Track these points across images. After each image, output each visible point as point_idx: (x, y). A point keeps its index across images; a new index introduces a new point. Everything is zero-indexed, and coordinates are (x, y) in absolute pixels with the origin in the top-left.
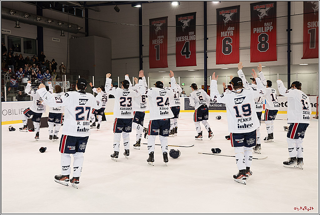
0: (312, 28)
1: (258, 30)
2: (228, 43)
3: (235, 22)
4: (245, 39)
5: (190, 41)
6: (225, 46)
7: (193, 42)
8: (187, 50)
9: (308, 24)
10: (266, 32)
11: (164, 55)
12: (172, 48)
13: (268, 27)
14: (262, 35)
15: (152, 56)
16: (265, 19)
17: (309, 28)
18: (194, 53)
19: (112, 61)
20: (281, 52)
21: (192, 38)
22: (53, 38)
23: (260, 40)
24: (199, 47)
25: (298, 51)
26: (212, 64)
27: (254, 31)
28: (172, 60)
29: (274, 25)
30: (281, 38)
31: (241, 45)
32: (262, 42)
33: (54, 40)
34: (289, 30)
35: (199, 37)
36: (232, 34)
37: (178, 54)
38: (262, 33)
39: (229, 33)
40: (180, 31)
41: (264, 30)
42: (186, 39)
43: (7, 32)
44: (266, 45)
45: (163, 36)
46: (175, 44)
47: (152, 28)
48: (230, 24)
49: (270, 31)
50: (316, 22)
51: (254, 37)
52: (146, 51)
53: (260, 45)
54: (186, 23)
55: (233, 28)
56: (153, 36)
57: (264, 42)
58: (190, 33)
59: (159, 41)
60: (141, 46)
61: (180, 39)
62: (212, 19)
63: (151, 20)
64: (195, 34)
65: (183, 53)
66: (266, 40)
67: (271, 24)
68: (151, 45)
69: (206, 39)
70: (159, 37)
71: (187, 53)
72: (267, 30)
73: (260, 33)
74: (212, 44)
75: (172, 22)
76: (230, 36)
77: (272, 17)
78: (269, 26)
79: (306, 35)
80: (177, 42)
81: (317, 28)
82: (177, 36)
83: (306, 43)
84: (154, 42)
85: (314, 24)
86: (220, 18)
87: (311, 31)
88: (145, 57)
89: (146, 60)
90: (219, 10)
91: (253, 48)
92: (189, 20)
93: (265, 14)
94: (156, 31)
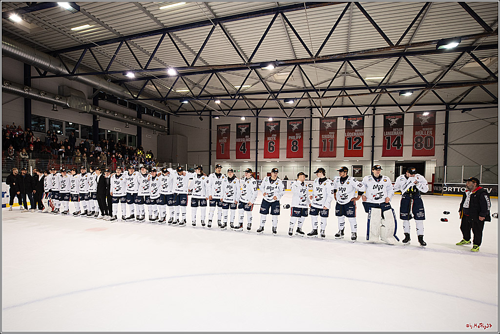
1: (291, 138)
2: (272, 145)
3: (277, 132)
4: (283, 143)
5: (246, 142)
6: (270, 146)
7: (249, 142)
8: (244, 147)
9: (322, 136)
11: (228, 150)
12: (233, 146)
13: (298, 136)
14: (294, 141)
15: (218, 151)
16: (296, 131)
17: (323, 139)
18: (249, 150)
19: (188, 153)
20: (306, 152)
21: (247, 140)
23: (293, 144)
24: (252, 146)
25: (316, 152)
26: (261, 158)
27: (289, 138)
28: (233, 154)
29: (302, 135)
30: (306, 143)
31: (281, 147)
32: (294, 146)
34: (311, 139)
35: (252, 139)
36: (275, 139)
37: (237, 150)
38: (294, 139)
39: (273, 138)
40: (239, 135)
42: (243, 140)
44: (297, 147)
45: (226, 138)
47: (219, 132)
48: (273, 132)
49: (299, 139)
50: (327, 135)
51: (289, 141)
52: (214, 147)
53: (293, 148)
54: (243, 130)
55: (276, 135)
56: (219, 136)
57: (296, 146)
58: (246, 137)
59: (224, 141)
60: (210, 143)
61: (239, 140)
62: (262, 129)
63: (218, 126)
64: (249, 137)
65: (241, 150)
66: (297, 144)
67: (300, 134)
68: (218, 143)
69: (257, 141)
70: (224, 138)
71: (244, 150)
72: (297, 138)
74: (261, 145)
75: (233, 129)
76: (273, 140)
77: (300, 130)
79: (321, 143)
80: (237, 142)
81: (328, 139)
82: (237, 138)
83: (321, 148)
84: (220, 141)
85: (325, 137)
86: (267, 128)
87: (324, 141)
88: (213, 151)
89: (214, 153)
90: (266, 123)
91: (288, 149)
92: (246, 128)
93: (296, 128)
94: (222, 133)
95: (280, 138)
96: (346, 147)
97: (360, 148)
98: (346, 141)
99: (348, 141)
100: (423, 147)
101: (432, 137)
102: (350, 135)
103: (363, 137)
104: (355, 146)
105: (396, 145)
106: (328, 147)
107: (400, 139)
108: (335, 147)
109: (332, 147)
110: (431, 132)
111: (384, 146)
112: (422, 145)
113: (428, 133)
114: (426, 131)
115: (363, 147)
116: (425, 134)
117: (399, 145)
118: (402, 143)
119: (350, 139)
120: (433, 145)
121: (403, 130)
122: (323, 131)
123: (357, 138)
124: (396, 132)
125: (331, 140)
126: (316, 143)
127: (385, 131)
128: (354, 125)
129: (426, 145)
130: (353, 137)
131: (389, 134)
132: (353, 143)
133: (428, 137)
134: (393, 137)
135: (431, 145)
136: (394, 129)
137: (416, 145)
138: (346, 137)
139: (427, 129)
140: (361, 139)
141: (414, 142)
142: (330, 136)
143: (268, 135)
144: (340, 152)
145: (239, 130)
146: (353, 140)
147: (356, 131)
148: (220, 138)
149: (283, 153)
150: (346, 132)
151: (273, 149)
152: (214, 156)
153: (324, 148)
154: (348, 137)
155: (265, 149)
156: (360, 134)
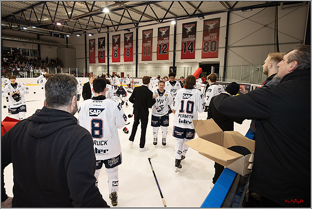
1: (126, 46)
2: (116, 52)
3: (119, 42)
4: (122, 51)
7: (104, 51)
8: (102, 55)
11: (94, 57)
16: (129, 41)
19: (77, 60)
20: (134, 57)
21: (104, 50)
23: (127, 52)
25: (140, 56)
26: (111, 62)
28: (97, 60)
29: (132, 44)
30: (134, 50)
31: (121, 54)
33: (47, 50)
36: (117, 48)
37: (99, 57)
38: (128, 48)
40: (100, 46)
44: (129, 54)
45: (93, 48)
46: (98, 52)
48: (117, 43)
49: (131, 47)
50: (146, 43)
51: (125, 49)
53: (127, 54)
55: (118, 45)
58: (103, 47)
59: (92, 51)
60: (86, 52)
64: (105, 48)
65: (101, 57)
66: (129, 51)
68: (90, 52)
71: (102, 57)
78: (130, 45)
79: (143, 50)
80: (98, 51)
81: (147, 46)
82: (99, 48)
83: (142, 53)
85: (145, 45)
86: (113, 40)
87: (144, 48)
88: (88, 58)
89: (88, 59)
90: (113, 36)
91: (124, 55)
92: (103, 41)
93: (129, 39)
94: (91, 45)
95: (121, 47)
96: (157, 52)
97: (166, 53)
98: (158, 47)
100: (210, 50)
101: (216, 42)
102: (161, 42)
103: (168, 43)
104: (163, 51)
105: (190, 50)
106: (147, 53)
107: (193, 44)
108: (151, 53)
109: (149, 53)
110: (216, 37)
111: (182, 51)
112: (208, 49)
113: (213, 37)
114: (212, 36)
115: (168, 51)
116: (211, 39)
117: (192, 49)
118: (194, 47)
119: (160, 45)
120: (216, 48)
121: (195, 36)
122: (145, 40)
123: (165, 45)
124: (190, 39)
125: (149, 48)
126: (140, 50)
127: (183, 38)
128: (163, 35)
129: (211, 48)
130: (162, 44)
131: (186, 40)
132: (162, 49)
133: (213, 41)
134: (188, 42)
135: (215, 48)
136: (189, 36)
137: (204, 49)
139: (213, 34)
140: (167, 45)
141: (203, 46)
142: (148, 44)
143: (114, 45)
144: (154, 56)
145: (99, 42)
146: (162, 47)
147: (164, 39)
148: (90, 49)
149: (122, 58)
150: (158, 40)
151: (116, 55)
152: (88, 62)
153: (145, 53)
154: (159, 44)
155: (112, 56)
156: (167, 41)
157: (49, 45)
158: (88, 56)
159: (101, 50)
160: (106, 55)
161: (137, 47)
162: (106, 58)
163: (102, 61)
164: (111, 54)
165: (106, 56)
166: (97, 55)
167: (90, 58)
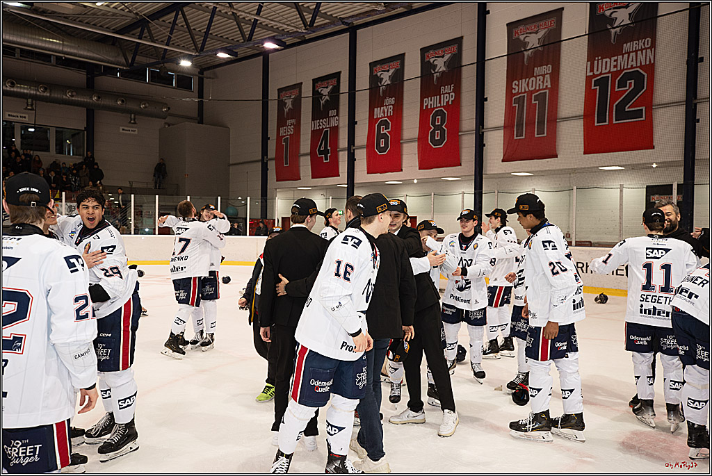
0: (520, 93)
1: (431, 102)
2: (385, 131)
3: (397, 87)
4: (411, 126)
5: (330, 128)
6: (380, 136)
7: (335, 130)
8: (326, 144)
9: (514, 86)
10: (443, 107)
11: (296, 155)
12: (305, 141)
13: (448, 96)
14: (437, 113)
16: (443, 80)
17: (515, 95)
18: (336, 151)
19: (231, 167)
20: (468, 148)
21: (333, 123)
22: (121, 128)
23: (434, 124)
25: (495, 143)
26: (361, 172)
27: (425, 104)
28: (306, 166)
29: (458, 91)
30: (467, 117)
31: (406, 135)
32: (437, 128)
33: (124, 131)
35: (342, 120)
36: (391, 112)
37: (313, 154)
38: (437, 108)
39: (386, 111)
40: (317, 109)
41: (440, 103)
43: (19, 118)
44: (443, 133)
45: (294, 121)
46: (309, 136)
48: (388, 92)
49: (450, 103)
50: (527, 79)
51: (425, 113)
52: (273, 148)
53: (433, 134)
54: (325, 94)
55: (393, 101)
57: (439, 127)
58: (331, 113)
59: (288, 131)
61: (317, 125)
62: (363, 82)
63: (280, 90)
64: (338, 115)
65: (321, 152)
66: (443, 122)
67: (452, 88)
68: (279, 138)
69: (353, 123)
70: (289, 122)
71: (326, 152)
72: (446, 100)
73: (434, 108)
76: (387, 117)
77: (454, 73)
78: (449, 93)
79: (509, 110)
80: (313, 132)
81: (530, 93)
82: (313, 119)
83: (508, 127)
84: (282, 132)
85: (523, 86)
86: (375, 80)
87: (517, 100)
88: (271, 159)
89: (272, 166)
90: (373, 65)
91: (422, 139)
92: (330, 87)
93: (443, 69)
94: (286, 110)
95: (405, 107)
96: (587, 116)
97: (639, 113)
98: (589, 93)
99: (598, 91)
102: (606, 66)
103: (651, 68)
104: (620, 108)
106: (530, 123)
108: (554, 120)
109: (541, 122)
115: (650, 109)
119: (602, 83)
122: (518, 66)
123: (629, 76)
125: (541, 98)
126: (496, 113)
128: (621, 27)
130: (615, 74)
132: (616, 96)
138: (588, 79)
140: (643, 79)
142: (539, 81)
143: (375, 101)
144: (571, 135)
145: (316, 95)
146: (613, 87)
147: (626, 47)
148: (281, 123)
149: (410, 155)
150: (591, 58)
151: (386, 143)
152: (272, 175)
153: (520, 125)
154: (595, 76)
155: (369, 146)
156: (642, 59)
157: (129, 112)
158: (272, 153)
159: (324, 124)
160: (343, 142)
161: (481, 100)
162: (343, 158)
163: (324, 168)
164: (362, 137)
165: (343, 150)
166: (305, 145)
167: (278, 159)
